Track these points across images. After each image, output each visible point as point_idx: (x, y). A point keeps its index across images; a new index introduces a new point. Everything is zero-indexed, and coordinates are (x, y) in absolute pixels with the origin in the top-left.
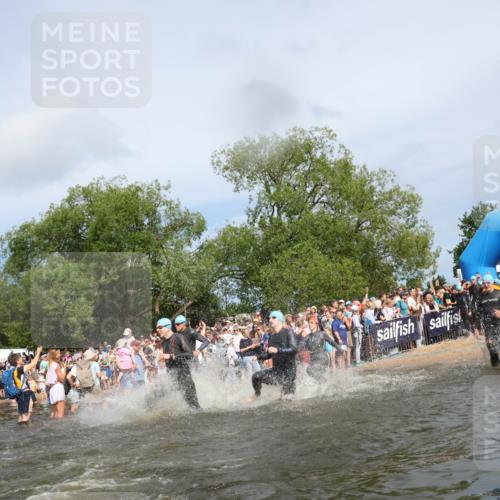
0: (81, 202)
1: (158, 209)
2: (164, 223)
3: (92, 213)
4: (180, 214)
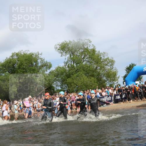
1: (38, 60)
3: (18, 61)
4: (44, 62)
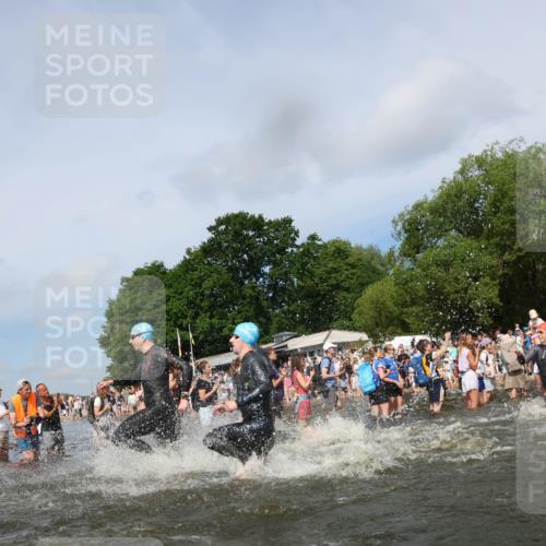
0: (475, 173)
3: (488, 184)
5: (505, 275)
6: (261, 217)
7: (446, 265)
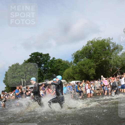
0: (90, 45)
1: (110, 45)
2: (112, 48)
3: (93, 47)
4: (116, 46)
5: (97, 68)
6: (42, 53)
7: (84, 65)
